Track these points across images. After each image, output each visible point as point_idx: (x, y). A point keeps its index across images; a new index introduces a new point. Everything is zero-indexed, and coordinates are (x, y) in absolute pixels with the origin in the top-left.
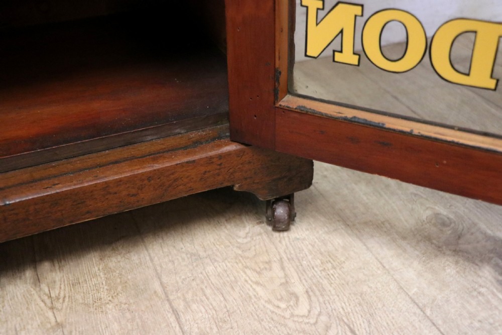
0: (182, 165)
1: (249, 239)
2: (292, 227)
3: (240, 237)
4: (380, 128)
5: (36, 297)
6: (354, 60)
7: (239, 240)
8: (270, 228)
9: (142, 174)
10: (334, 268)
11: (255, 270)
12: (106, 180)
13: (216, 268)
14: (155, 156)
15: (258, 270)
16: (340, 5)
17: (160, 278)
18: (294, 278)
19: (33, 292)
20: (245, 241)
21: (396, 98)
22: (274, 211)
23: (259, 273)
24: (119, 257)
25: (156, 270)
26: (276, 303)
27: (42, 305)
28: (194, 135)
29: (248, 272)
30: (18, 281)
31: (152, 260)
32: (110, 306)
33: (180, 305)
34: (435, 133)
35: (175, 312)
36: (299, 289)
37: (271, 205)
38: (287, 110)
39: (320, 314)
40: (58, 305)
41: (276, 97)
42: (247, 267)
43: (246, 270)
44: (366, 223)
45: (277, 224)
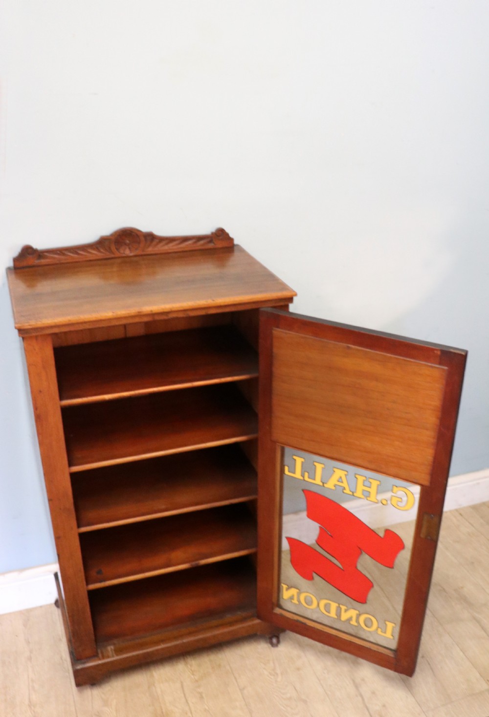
1: (262, 650)
2: (279, 646)
3: (259, 649)
4: (305, 624)
5: (186, 670)
6: (297, 603)
8: (270, 645)
10: (292, 663)
11: (263, 663)
13: (249, 662)
14: (231, 624)
15: (265, 663)
16: (293, 588)
17: (229, 665)
18: (277, 667)
19: (185, 668)
22: (272, 640)
23: (265, 665)
24: (214, 655)
25: (228, 662)
27: (189, 673)
28: (244, 615)
29: (261, 664)
30: (179, 664)
31: (226, 657)
32: (213, 675)
33: (237, 677)
35: (235, 678)
36: (278, 671)
37: (271, 638)
38: (276, 614)
39: (285, 681)
40: (195, 673)
41: (273, 609)
42: (261, 662)
45: (273, 645)
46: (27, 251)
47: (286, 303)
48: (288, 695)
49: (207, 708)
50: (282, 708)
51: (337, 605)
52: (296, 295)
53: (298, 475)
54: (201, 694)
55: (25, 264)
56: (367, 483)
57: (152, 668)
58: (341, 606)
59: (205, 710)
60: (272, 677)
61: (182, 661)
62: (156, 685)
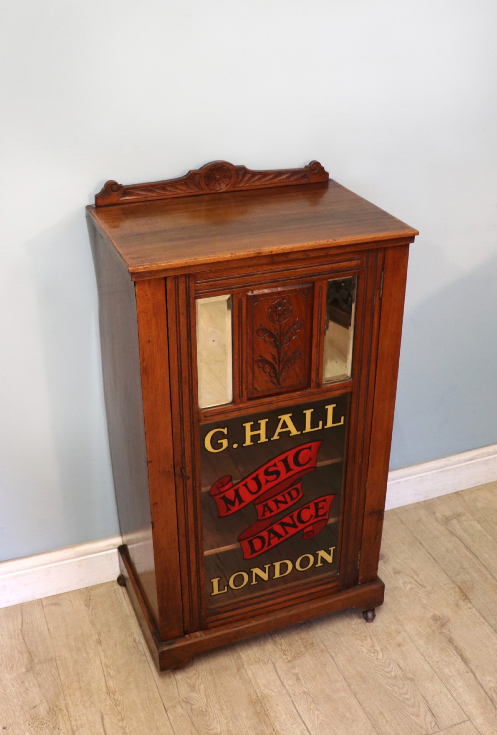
0: (336, 601)
1: (356, 626)
2: (374, 621)
3: (352, 624)
5: (277, 649)
7: (353, 626)
8: (364, 621)
10: (391, 639)
11: (360, 640)
13: (345, 639)
17: (323, 643)
18: (376, 644)
19: (275, 647)
20: (355, 627)
21: (421, 543)
22: (367, 614)
23: (362, 641)
24: (304, 633)
25: (321, 639)
26: (370, 654)
27: (280, 653)
29: (358, 641)
31: (318, 635)
32: (306, 654)
33: (334, 655)
35: (332, 657)
36: (378, 648)
37: (366, 612)
39: (386, 659)
40: (286, 653)
42: (357, 638)
43: (356, 640)
45: (367, 620)
46: (111, 188)
47: (407, 243)
48: (393, 674)
49: (306, 690)
50: (389, 688)
52: (418, 234)
54: (297, 675)
55: (108, 201)
57: (238, 649)
59: (304, 693)
60: (372, 655)
61: (270, 641)
62: (245, 667)
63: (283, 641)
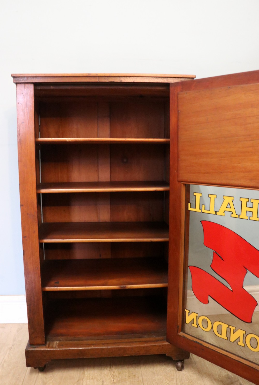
0: (153, 346)
1: (169, 371)
2: (183, 370)
4: (201, 345)
5: (110, 374)
6: (196, 326)
7: (167, 371)
8: (176, 369)
9: (142, 346)
11: (168, 380)
12: (132, 346)
13: (158, 377)
14: (146, 342)
15: (169, 380)
16: (193, 313)
17: (142, 376)
19: (109, 373)
22: (177, 364)
24: (133, 369)
25: (142, 374)
27: (111, 377)
28: (157, 338)
30: (106, 369)
31: (141, 371)
32: (128, 381)
34: (214, 349)
38: (180, 336)
40: (115, 378)
42: (167, 379)
43: (166, 380)
44: (205, 373)
51: (227, 326)
53: (197, 209)
56: (250, 204)
57: (86, 369)
58: (230, 327)
61: (108, 369)
62: (84, 380)
63: (116, 370)
